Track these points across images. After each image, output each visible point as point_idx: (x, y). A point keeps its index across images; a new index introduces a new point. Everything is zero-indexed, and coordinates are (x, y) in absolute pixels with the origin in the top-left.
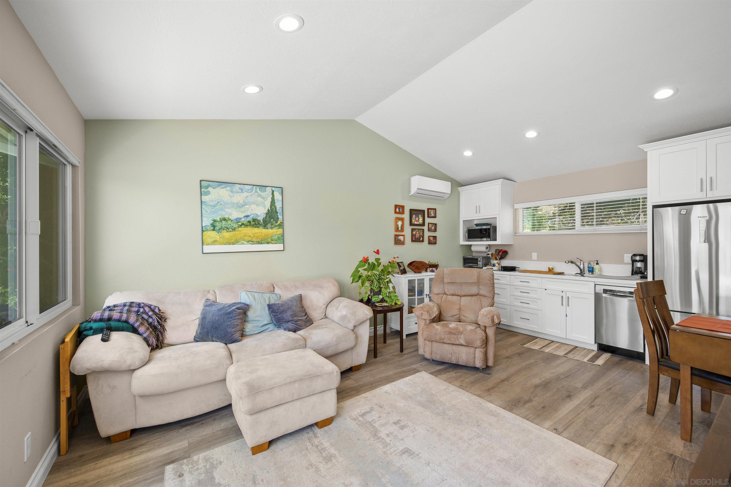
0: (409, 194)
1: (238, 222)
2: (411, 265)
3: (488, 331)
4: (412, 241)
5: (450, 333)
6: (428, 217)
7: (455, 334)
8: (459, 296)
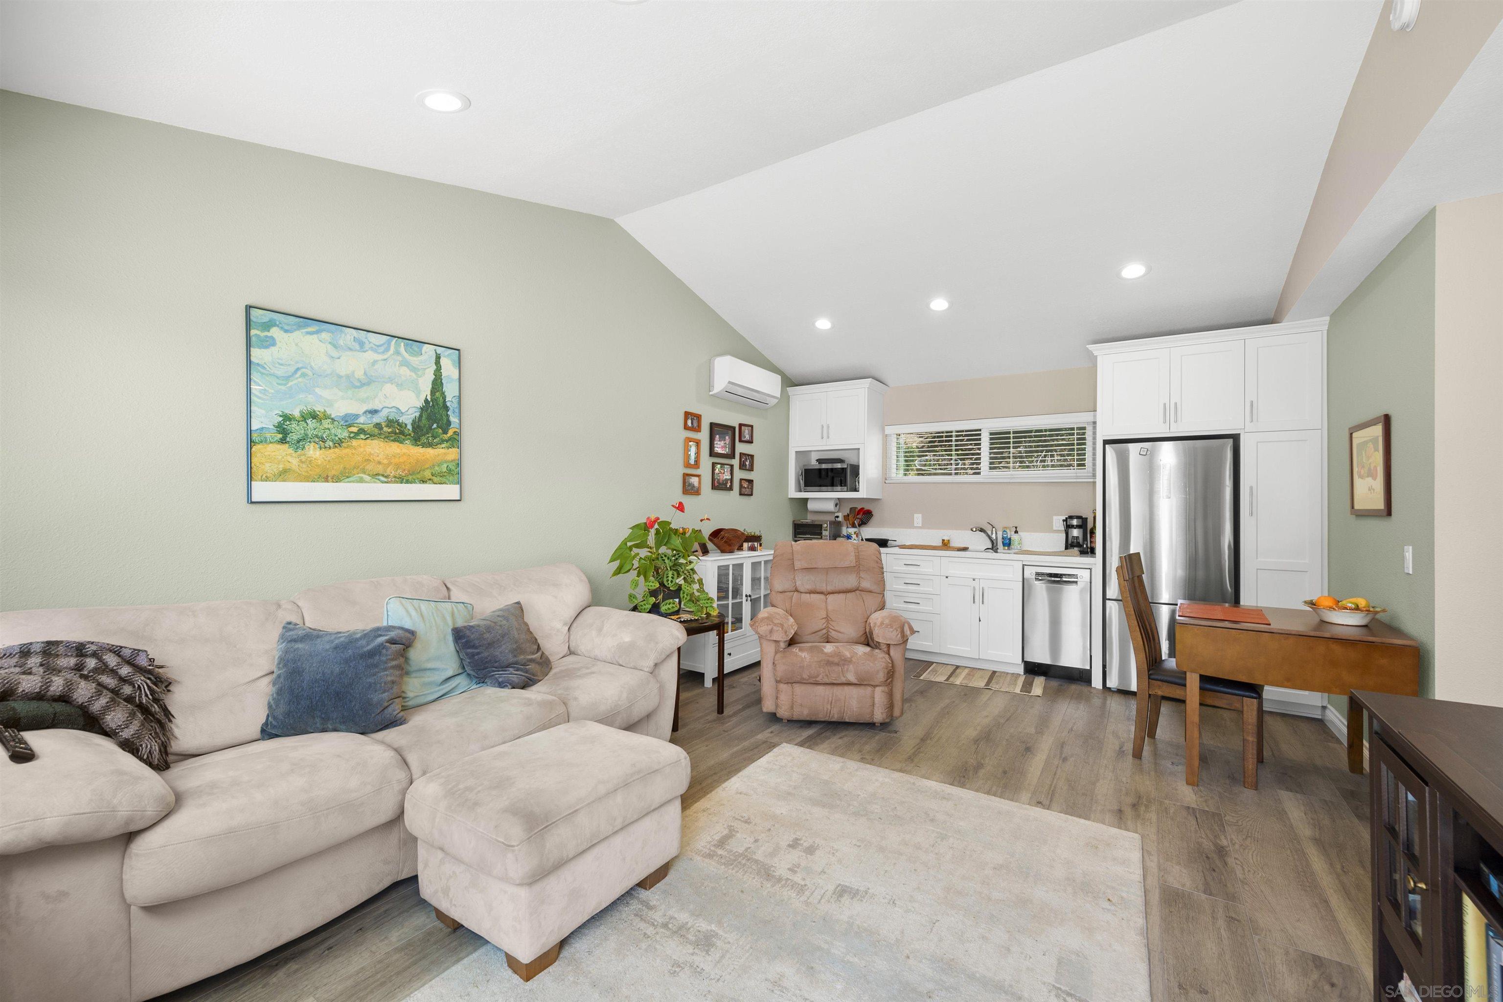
0: (710, 391)
1: (350, 426)
2: (716, 534)
3: (892, 652)
4: (714, 487)
5: (829, 663)
6: (740, 441)
7: (838, 664)
8: (822, 593)
